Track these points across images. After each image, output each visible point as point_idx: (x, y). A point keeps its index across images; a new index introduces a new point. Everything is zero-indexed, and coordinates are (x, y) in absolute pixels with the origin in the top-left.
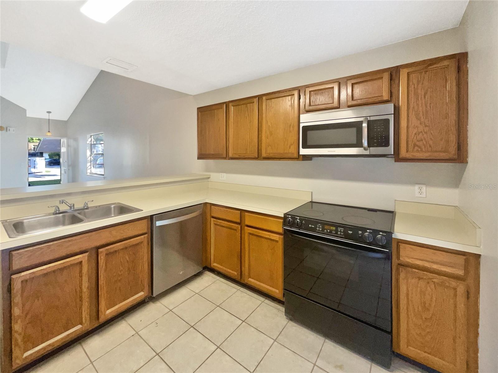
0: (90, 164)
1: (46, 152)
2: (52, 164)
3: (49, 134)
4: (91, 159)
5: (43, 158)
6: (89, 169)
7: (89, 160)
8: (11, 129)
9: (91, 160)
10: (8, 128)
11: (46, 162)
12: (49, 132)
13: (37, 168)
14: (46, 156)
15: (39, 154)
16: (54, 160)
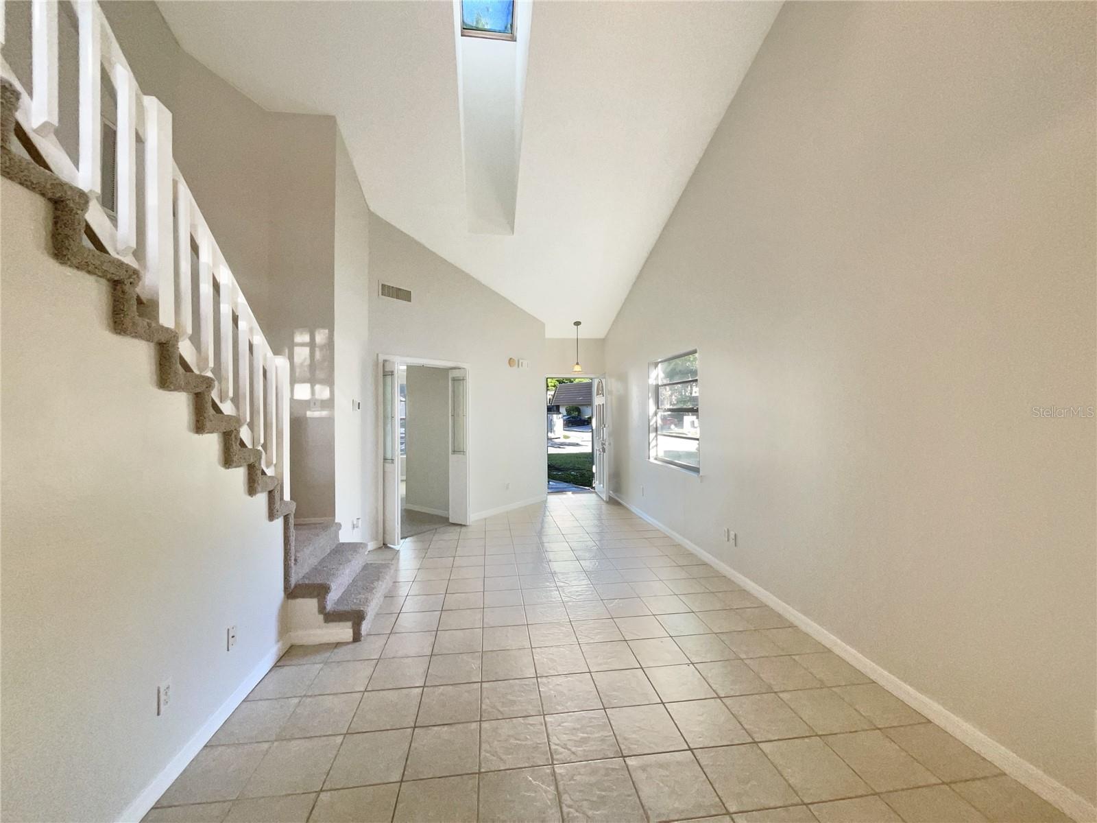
0: (654, 434)
1: (563, 405)
2: (570, 425)
3: (577, 368)
4: (656, 422)
5: (561, 416)
6: (653, 448)
7: (653, 425)
8: (525, 362)
9: (656, 425)
10: (521, 361)
11: (564, 421)
12: (577, 364)
13: (554, 431)
14: (563, 410)
15: (555, 408)
16: (573, 417)
